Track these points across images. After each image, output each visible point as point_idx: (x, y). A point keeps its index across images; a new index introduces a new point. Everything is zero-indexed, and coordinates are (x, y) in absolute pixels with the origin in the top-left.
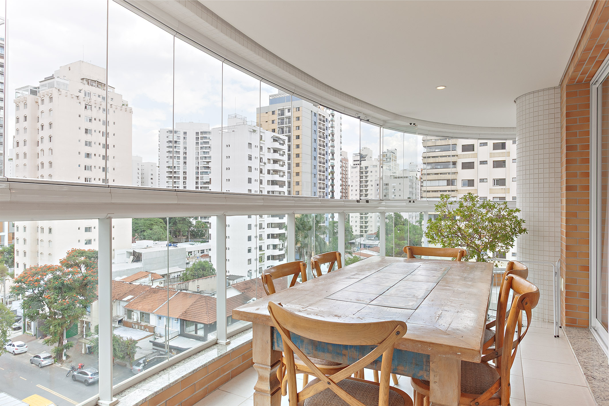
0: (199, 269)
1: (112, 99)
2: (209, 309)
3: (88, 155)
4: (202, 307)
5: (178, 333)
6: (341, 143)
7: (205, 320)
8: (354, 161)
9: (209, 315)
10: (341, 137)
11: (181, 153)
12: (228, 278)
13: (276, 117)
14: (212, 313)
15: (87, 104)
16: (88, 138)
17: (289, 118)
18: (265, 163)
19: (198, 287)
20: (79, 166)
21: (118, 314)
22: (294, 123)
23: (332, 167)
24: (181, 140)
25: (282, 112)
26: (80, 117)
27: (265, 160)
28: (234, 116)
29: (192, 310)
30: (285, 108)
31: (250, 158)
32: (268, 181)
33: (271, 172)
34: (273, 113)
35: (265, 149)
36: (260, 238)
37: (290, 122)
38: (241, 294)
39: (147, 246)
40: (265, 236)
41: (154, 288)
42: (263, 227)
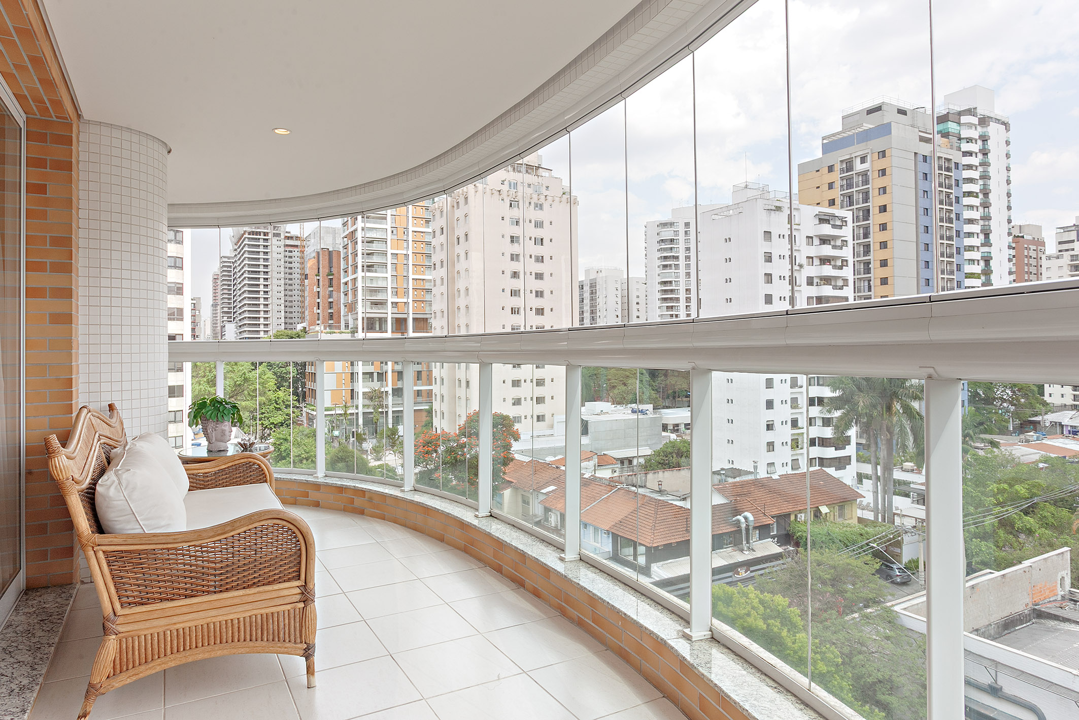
0: (671, 453)
1: (547, 187)
2: (657, 522)
3: (515, 275)
4: (647, 517)
5: (610, 555)
6: (1009, 208)
7: (647, 540)
8: (1060, 243)
9: (655, 532)
10: (1009, 195)
11: (680, 258)
12: (724, 472)
13: (836, 176)
14: (662, 530)
15: (512, 199)
16: (516, 248)
17: (865, 174)
18: (801, 266)
19: (660, 483)
20: (503, 290)
21: (537, 513)
22: (876, 183)
23: (985, 261)
24: (681, 237)
25: (848, 164)
26: (503, 220)
27: (801, 259)
28: (743, 185)
29: (631, 520)
30: (853, 156)
31: (769, 258)
32: (808, 298)
33: (815, 281)
34: (831, 169)
35: (801, 240)
36: (794, 405)
37: (866, 182)
38: (727, 503)
39: (602, 411)
40: (803, 402)
41: (587, 479)
42: (799, 384)
